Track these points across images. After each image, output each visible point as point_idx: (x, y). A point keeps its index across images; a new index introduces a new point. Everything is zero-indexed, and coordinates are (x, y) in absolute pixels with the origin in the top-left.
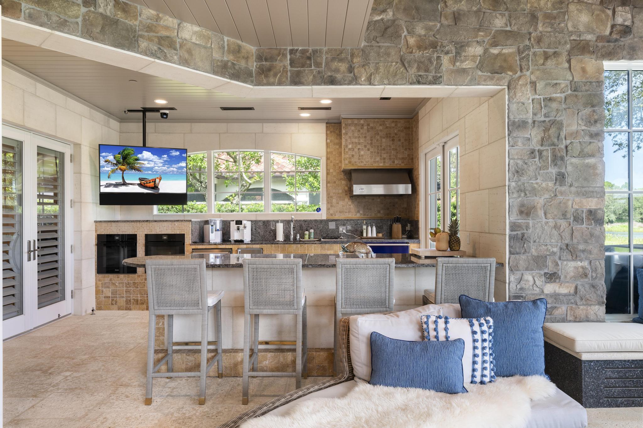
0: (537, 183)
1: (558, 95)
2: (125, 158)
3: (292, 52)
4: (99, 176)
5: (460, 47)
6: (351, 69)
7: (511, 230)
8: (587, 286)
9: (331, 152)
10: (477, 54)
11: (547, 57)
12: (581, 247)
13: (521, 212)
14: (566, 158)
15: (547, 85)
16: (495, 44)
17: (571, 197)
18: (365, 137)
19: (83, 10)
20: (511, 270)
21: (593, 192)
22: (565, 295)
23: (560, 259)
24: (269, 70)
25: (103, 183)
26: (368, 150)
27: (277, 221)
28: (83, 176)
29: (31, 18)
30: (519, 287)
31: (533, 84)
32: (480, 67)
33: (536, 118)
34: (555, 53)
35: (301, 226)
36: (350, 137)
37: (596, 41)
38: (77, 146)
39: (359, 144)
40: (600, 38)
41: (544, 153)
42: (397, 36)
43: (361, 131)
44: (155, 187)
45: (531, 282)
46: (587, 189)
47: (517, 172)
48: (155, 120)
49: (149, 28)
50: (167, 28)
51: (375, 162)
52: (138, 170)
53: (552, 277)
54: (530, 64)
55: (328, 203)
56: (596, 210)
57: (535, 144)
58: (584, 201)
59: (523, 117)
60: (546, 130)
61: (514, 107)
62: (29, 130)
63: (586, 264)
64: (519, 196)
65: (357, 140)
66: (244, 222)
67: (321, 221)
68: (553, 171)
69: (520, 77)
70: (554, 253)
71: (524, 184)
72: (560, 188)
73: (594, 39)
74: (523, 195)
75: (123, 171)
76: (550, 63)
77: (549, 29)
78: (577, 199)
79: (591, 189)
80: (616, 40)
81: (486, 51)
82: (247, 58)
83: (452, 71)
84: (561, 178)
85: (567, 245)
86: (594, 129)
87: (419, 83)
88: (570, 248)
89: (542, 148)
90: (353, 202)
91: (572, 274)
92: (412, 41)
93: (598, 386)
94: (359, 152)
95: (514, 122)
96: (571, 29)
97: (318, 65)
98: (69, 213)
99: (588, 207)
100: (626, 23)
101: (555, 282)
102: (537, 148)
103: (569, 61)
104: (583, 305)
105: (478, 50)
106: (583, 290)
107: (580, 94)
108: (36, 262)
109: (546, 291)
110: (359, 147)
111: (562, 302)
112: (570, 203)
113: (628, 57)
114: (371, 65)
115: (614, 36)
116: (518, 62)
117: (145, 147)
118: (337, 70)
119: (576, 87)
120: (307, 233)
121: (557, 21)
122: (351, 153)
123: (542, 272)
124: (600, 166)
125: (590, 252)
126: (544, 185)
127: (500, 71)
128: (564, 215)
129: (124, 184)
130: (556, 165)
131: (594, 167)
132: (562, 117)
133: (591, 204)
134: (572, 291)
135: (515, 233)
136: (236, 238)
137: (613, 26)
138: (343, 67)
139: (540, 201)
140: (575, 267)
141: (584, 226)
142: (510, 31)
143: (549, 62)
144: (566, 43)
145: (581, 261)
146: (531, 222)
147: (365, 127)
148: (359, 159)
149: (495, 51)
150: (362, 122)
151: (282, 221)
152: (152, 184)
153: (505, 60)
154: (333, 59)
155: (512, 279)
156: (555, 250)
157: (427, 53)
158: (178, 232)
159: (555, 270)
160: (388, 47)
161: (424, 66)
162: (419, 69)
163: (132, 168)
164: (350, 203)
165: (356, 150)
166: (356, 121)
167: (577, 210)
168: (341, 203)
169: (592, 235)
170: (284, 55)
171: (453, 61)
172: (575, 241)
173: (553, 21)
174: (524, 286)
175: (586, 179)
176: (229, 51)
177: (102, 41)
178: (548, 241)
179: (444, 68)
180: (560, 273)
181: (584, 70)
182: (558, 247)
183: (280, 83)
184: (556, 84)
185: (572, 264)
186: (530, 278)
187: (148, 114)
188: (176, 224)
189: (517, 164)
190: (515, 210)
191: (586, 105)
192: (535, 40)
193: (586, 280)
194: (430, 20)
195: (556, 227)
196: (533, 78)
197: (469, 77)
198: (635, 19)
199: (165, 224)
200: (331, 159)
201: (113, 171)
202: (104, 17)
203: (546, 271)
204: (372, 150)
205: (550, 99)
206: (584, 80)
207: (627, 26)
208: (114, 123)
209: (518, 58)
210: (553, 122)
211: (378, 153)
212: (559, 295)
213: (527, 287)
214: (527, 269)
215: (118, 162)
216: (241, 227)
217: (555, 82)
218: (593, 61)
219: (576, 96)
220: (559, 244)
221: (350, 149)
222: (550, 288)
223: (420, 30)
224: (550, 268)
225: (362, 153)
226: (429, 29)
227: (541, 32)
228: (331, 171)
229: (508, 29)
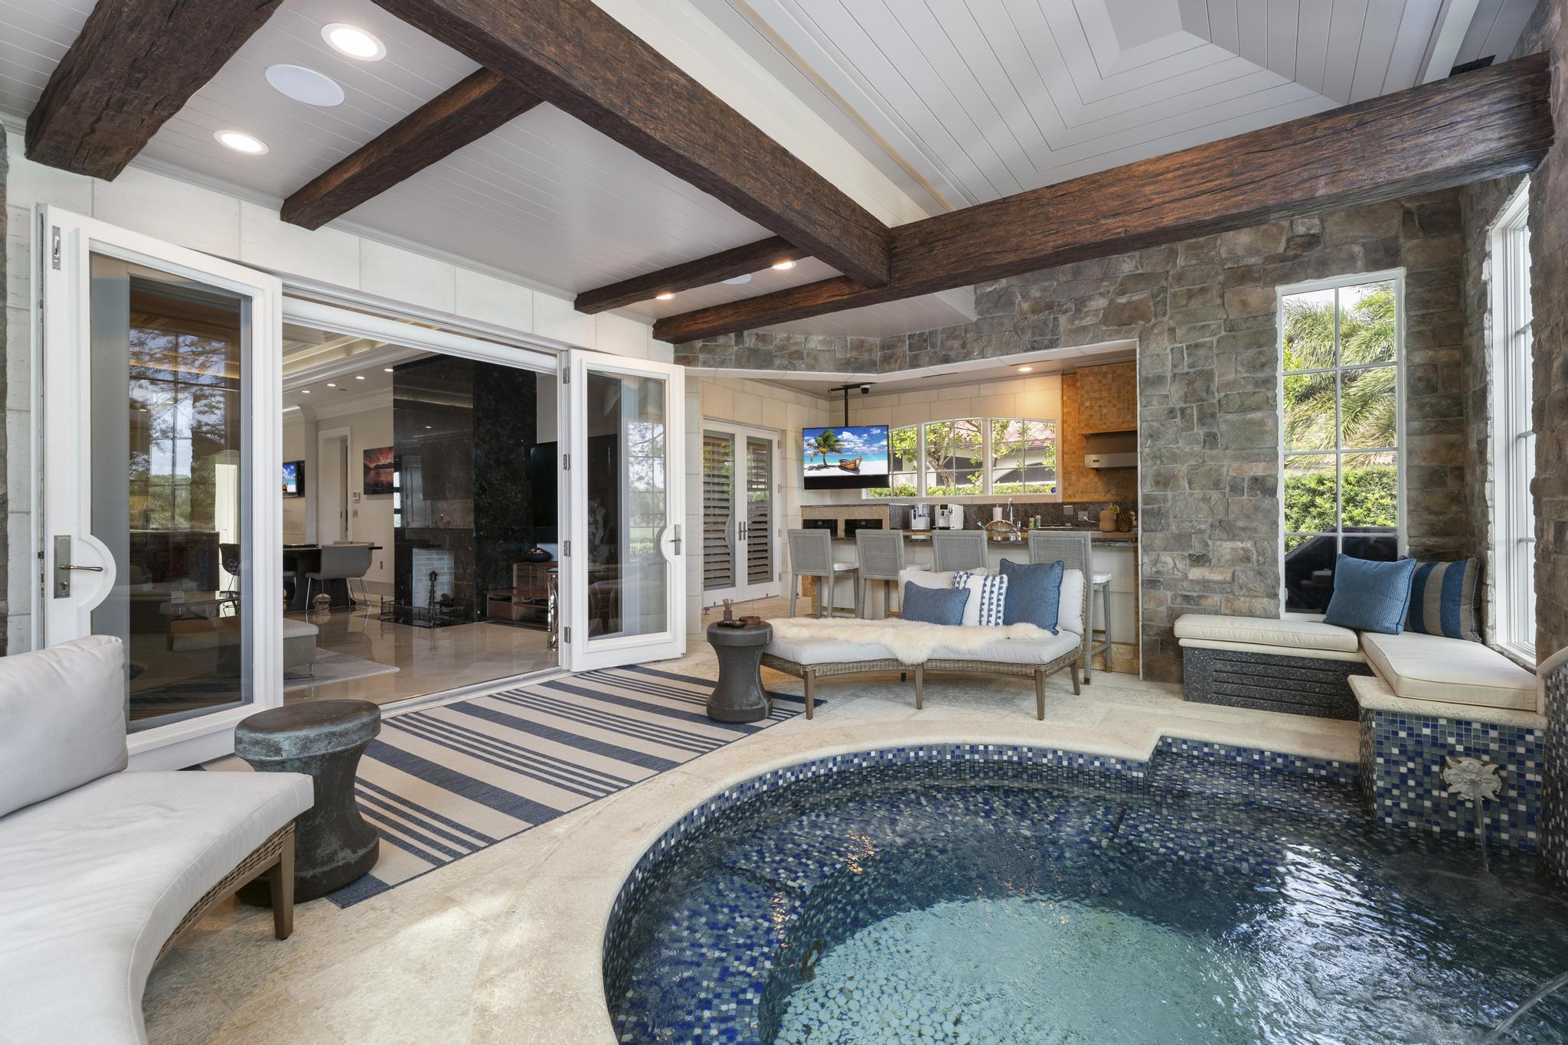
0: (1178, 448)
1: (1208, 339)
2: (826, 440)
3: (910, 337)
4: (801, 459)
5: (1081, 303)
6: (964, 346)
7: (1145, 503)
8: (1251, 574)
9: (1069, 413)
10: (1101, 306)
11: (1190, 295)
12: (1241, 524)
13: (1157, 483)
14: (1218, 415)
15: (1190, 329)
16: (1122, 293)
17: (1226, 462)
18: (1110, 389)
19: (736, 348)
20: (1144, 550)
21: (1259, 455)
22: (1218, 582)
23: (1210, 538)
24: (891, 357)
25: (806, 466)
26: (1114, 406)
27: (995, 506)
28: (788, 461)
29: (705, 364)
30: (1154, 569)
31: (1172, 330)
32: (1105, 321)
33: (1177, 371)
34: (1202, 289)
35: (1026, 512)
36: (1087, 392)
37: (1264, 263)
38: (784, 432)
39: (1101, 399)
40: (1270, 259)
41: (1188, 411)
42: (1011, 303)
43: (1104, 381)
44: (856, 469)
45: (1171, 565)
46: (1249, 451)
47: (1151, 436)
48: (856, 396)
49: (782, 348)
50: (796, 344)
51: (1123, 422)
52: (839, 451)
53: (1199, 560)
54: (1168, 308)
55: (1064, 480)
56: (1264, 478)
57: (1176, 402)
58: (1246, 467)
59: (1158, 371)
60: (1190, 383)
61: (1147, 361)
62: (740, 423)
63: (1249, 545)
64: (1155, 464)
65: (1097, 395)
66: (950, 506)
67: (1054, 505)
68: (1200, 432)
69: (1154, 326)
70: (1201, 531)
71: (1159, 450)
72: (1209, 452)
73: (1261, 261)
74: (1158, 462)
75: (824, 453)
76: (1195, 304)
77: (1194, 262)
78: (1236, 465)
79: (1255, 451)
80: (1296, 257)
81: (1112, 301)
82: (870, 351)
83: (1071, 331)
84: (1211, 440)
85: (1220, 521)
86: (1260, 375)
87: (1034, 349)
88: (1224, 525)
89: (1184, 405)
90: (1100, 479)
91: (1228, 557)
92: (1026, 306)
93: (1205, 678)
94: (1101, 411)
95: (1147, 378)
96: (1224, 255)
97: (933, 346)
98: (777, 497)
99: (1252, 474)
100: (1312, 232)
101: (1203, 565)
102: (1178, 406)
103: (1222, 297)
104: (1244, 596)
105: (1101, 303)
106: (1243, 576)
107: (1239, 333)
108: (746, 542)
109: (1191, 576)
110: (1100, 403)
111: (1213, 591)
112: (1225, 469)
113: (1316, 275)
114: (984, 338)
115: (1291, 253)
116: (1152, 308)
117: (846, 427)
118: (951, 348)
119: (1232, 327)
120: (1032, 519)
121: (1206, 250)
122: (1088, 412)
123: (1186, 554)
124: (1270, 423)
125: (1256, 531)
126: (1187, 449)
127: (1131, 321)
128: (1216, 485)
129: (826, 466)
130: (1204, 424)
131: (1261, 423)
132: (1214, 365)
133: (1258, 469)
134: (1229, 577)
135: (1150, 507)
136: (941, 525)
137: (1289, 240)
138: (957, 344)
139: (1182, 469)
140: (1233, 549)
141: (1246, 497)
142: (1141, 274)
143: (1193, 302)
144: (1217, 274)
145: (1242, 541)
146: (1170, 494)
147: (1110, 376)
148: (1100, 420)
149: (1122, 300)
150: (1105, 369)
151: (1000, 506)
152: (852, 466)
153: (1136, 309)
154: (948, 338)
155: (1146, 560)
156: (1203, 527)
157: (1041, 316)
158: (876, 517)
159: (1204, 552)
160: (1001, 317)
161: (1039, 330)
162: (1033, 334)
163: (833, 450)
164: (1096, 480)
165: (1096, 408)
166: (1096, 369)
167: (1235, 478)
168: (1084, 480)
169: (1257, 509)
170: (904, 341)
171: (1072, 320)
172: (1232, 516)
173: (1199, 251)
174: (1161, 569)
175: (1248, 439)
176: (852, 349)
177: (749, 368)
178: (1194, 516)
179: (1061, 329)
180: (1210, 555)
181: (1244, 304)
182: (1208, 524)
183: (900, 369)
184: (1204, 327)
185: (1228, 545)
186: (1169, 560)
187: (850, 391)
188: (874, 508)
189: (1151, 427)
190: (1149, 481)
191: (1248, 347)
192: (1174, 278)
193: (1250, 565)
194: (1046, 280)
195: (1206, 500)
196: (1172, 323)
197: (1090, 335)
198: (1326, 224)
199: (864, 508)
200: (1070, 422)
201: (815, 454)
202: (750, 349)
203: (1191, 552)
204: (1119, 406)
205: (1196, 346)
206: (1245, 316)
207: (1313, 235)
208: (823, 404)
209: (1151, 304)
210: (1201, 373)
211: (1128, 409)
212: (1208, 581)
213: (1165, 570)
214: (1165, 549)
215: (820, 445)
216: (946, 512)
217: (1203, 324)
218: (1259, 289)
219: (1234, 337)
220: (1210, 520)
221: (1087, 408)
222: (1196, 573)
223: (1035, 292)
224: (1197, 548)
225: (1105, 411)
226: (1044, 290)
227: (1182, 267)
228: (1069, 437)
229: (1140, 271)
